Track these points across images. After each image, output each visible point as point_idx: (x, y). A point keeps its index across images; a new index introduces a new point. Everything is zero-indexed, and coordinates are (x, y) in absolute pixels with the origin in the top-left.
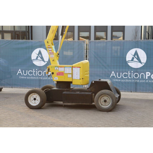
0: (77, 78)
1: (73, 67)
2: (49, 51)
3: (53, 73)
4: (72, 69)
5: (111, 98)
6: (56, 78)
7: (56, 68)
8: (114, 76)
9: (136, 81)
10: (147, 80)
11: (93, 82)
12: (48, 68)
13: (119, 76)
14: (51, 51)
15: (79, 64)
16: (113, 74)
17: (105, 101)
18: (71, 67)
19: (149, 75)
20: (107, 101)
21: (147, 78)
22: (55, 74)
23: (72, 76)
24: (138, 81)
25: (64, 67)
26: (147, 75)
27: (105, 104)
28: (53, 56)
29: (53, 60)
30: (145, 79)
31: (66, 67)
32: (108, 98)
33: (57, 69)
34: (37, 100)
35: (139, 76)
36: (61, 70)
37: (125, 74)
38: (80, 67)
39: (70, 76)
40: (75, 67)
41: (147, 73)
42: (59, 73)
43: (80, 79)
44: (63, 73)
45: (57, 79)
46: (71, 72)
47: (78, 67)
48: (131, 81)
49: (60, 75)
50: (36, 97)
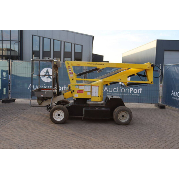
0: (95, 95)
1: (92, 86)
2: (69, 71)
3: (73, 91)
4: (91, 88)
5: (128, 113)
6: (76, 95)
7: (76, 86)
8: (107, 91)
9: (123, 94)
10: (130, 93)
11: (110, 99)
12: (69, 86)
13: (111, 91)
14: (71, 71)
15: (98, 83)
16: (106, 89)
17: (123, 116)
18: (91, 86)
19: (132, 90)
20: (125, 116)
21: (130, 92)
22: (76, 92)
23: (91, 94)
24: (124, 94)
25: (84, 86)
26: (131, 90)
27: (123, 119)
28: (73, 75)
29: (72, 79)
30: (129, 93)
31: (86, 86)
32: (126, 113)
33: (78, 87)
34: (61, 116)
35: (125, 91)
36: (81, 88)
37: (115, 89)
38: (99, 86)
39: (89, 93)
40: (94, 86)
41: (131, 88)
42: (79, 91)
43: (99, 96)
44: (83, 91)
45: (78, 96)
46: (90, 90)
47: (97, 86)
48: (119, 94)
49: (80, 93)
50: (60, 113)
